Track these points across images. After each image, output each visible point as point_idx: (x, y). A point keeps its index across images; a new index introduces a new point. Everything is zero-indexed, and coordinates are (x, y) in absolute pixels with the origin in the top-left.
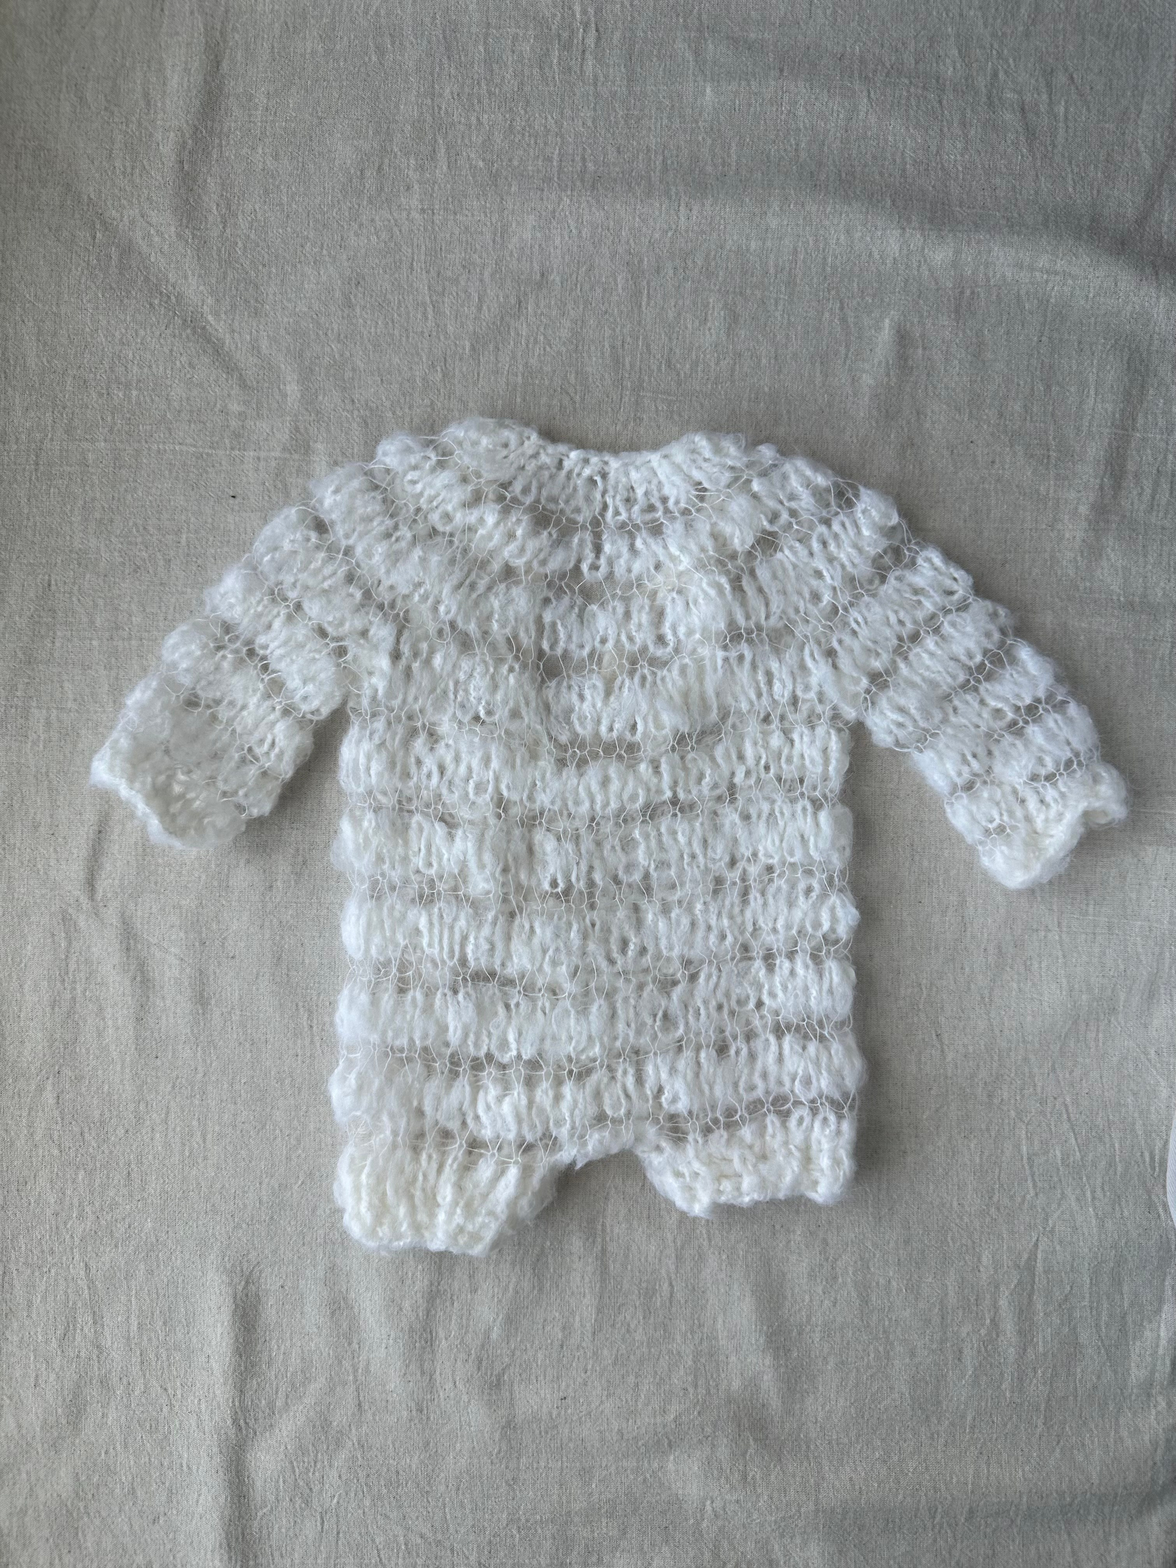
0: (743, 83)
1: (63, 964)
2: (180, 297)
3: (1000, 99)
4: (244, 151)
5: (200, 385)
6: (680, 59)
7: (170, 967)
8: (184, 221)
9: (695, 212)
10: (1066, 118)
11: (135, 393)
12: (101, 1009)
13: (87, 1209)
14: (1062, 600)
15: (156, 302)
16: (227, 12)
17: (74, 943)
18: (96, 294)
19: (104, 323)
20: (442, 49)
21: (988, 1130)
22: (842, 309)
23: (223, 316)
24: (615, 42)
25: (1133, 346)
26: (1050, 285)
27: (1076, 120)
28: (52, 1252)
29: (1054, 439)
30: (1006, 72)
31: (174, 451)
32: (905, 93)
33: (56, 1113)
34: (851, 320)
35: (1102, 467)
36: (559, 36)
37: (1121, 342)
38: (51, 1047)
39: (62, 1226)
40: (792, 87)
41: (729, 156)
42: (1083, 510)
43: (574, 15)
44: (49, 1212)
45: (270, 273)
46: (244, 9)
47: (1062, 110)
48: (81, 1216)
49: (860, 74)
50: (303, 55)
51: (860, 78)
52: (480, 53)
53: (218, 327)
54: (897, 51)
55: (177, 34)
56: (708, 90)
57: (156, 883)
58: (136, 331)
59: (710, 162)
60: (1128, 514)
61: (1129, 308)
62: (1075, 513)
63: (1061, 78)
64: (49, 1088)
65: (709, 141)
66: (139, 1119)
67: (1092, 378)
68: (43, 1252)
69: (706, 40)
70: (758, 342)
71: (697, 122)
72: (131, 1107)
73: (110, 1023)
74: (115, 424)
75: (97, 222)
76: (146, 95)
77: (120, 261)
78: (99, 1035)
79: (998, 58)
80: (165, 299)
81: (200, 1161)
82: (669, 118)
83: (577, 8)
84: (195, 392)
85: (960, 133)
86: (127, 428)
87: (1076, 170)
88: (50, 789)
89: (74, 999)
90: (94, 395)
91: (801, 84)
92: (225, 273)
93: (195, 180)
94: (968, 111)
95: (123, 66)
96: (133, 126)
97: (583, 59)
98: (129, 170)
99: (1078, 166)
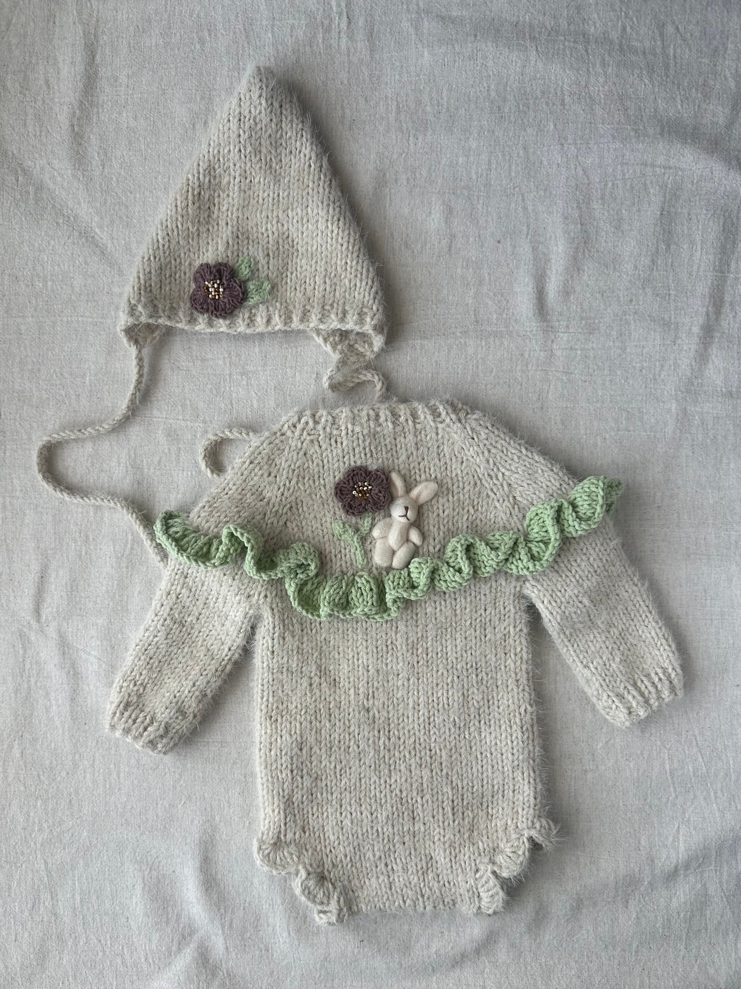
0: (450, 47)
1: (21, 666)
2: (76, 217)
3: (628, 46)
4: (114, 116)
5: (93, 276)
6: (405, 34)
7: (92, 664)
8: (77, 166)
9: (420, 140)
10: (675, 56)
11: (50, 283)
12: (47, 694)
13: (45, 825)
14: (683, 393)
15: (61, 221)
16: (98, 21)
17: (28, 651)
18: (21, 219)
19: (27, 238)
20: (244, 37)
21: (642, 754)
22: (523, 200)
23: (106, 229)
24: (360, 24)
25: (727, 214)
26: (667, 176)
27: (682, 58)
28: (23, 853)
29: (673, 281)
30: (631, 28)
31: (78, 321)
32: (562, 47)
33: (21, 763)
34: (530, 208)
35: (708, 300)
36: (322, 23)
37: (718, 212)
38: (16, 720)
39: (28, 837)
40: (483, 47)
41: (442, 99)
42: (696, 330)
43: (331, 8)
44: (19, 828)
45: (135, 198)
46: (109, 18)
47: (672, 52)
48: (40, 830)
49: (530, 35)
50: (150, 48)
51: (530, 38)
52: (269, 38)
53: (103, 236)
54: (555, 17)
55: (65, 38)
56: (426, 53)
57: (80, 609)
58: (49, 242)
59: (429, 104)
60: (727, 331)
61: (723, 189)
62: (689, 332)
63: (670, 29)
64: (16, 747)
65: (428, 89)
66: (75, 765)
67: (698, 238)
68: (17, 853)
69: (422, 19)
70: (467, 226)
71: (419, 75)
72: (70, 757)
73: (54, 702)
74: (38, 305)
75: (19, 169)
76: (47, 82)
77: (36, 195)
78: (47, 711)
79: (625, 18)
80: (66, 219)
81: (116, 791)
82: (400, 75)
83: (334, 3)
84: (90, 281)
85: (601, 71)
86: (46, 307)
87: (683, 93)
88: (8, 550)
89: (29, 687)
90: (23, 286)
91: (489, 44)
92: (105, 199)
93: (82, 137)
94: (606, 55)
95: (31, 62)
96: (39, 103)
97: (339, 38)
98: (38, 134)
99: (683, 90)
